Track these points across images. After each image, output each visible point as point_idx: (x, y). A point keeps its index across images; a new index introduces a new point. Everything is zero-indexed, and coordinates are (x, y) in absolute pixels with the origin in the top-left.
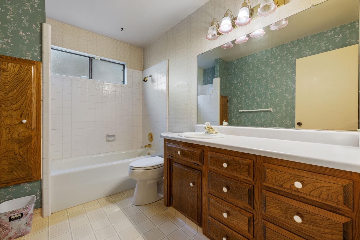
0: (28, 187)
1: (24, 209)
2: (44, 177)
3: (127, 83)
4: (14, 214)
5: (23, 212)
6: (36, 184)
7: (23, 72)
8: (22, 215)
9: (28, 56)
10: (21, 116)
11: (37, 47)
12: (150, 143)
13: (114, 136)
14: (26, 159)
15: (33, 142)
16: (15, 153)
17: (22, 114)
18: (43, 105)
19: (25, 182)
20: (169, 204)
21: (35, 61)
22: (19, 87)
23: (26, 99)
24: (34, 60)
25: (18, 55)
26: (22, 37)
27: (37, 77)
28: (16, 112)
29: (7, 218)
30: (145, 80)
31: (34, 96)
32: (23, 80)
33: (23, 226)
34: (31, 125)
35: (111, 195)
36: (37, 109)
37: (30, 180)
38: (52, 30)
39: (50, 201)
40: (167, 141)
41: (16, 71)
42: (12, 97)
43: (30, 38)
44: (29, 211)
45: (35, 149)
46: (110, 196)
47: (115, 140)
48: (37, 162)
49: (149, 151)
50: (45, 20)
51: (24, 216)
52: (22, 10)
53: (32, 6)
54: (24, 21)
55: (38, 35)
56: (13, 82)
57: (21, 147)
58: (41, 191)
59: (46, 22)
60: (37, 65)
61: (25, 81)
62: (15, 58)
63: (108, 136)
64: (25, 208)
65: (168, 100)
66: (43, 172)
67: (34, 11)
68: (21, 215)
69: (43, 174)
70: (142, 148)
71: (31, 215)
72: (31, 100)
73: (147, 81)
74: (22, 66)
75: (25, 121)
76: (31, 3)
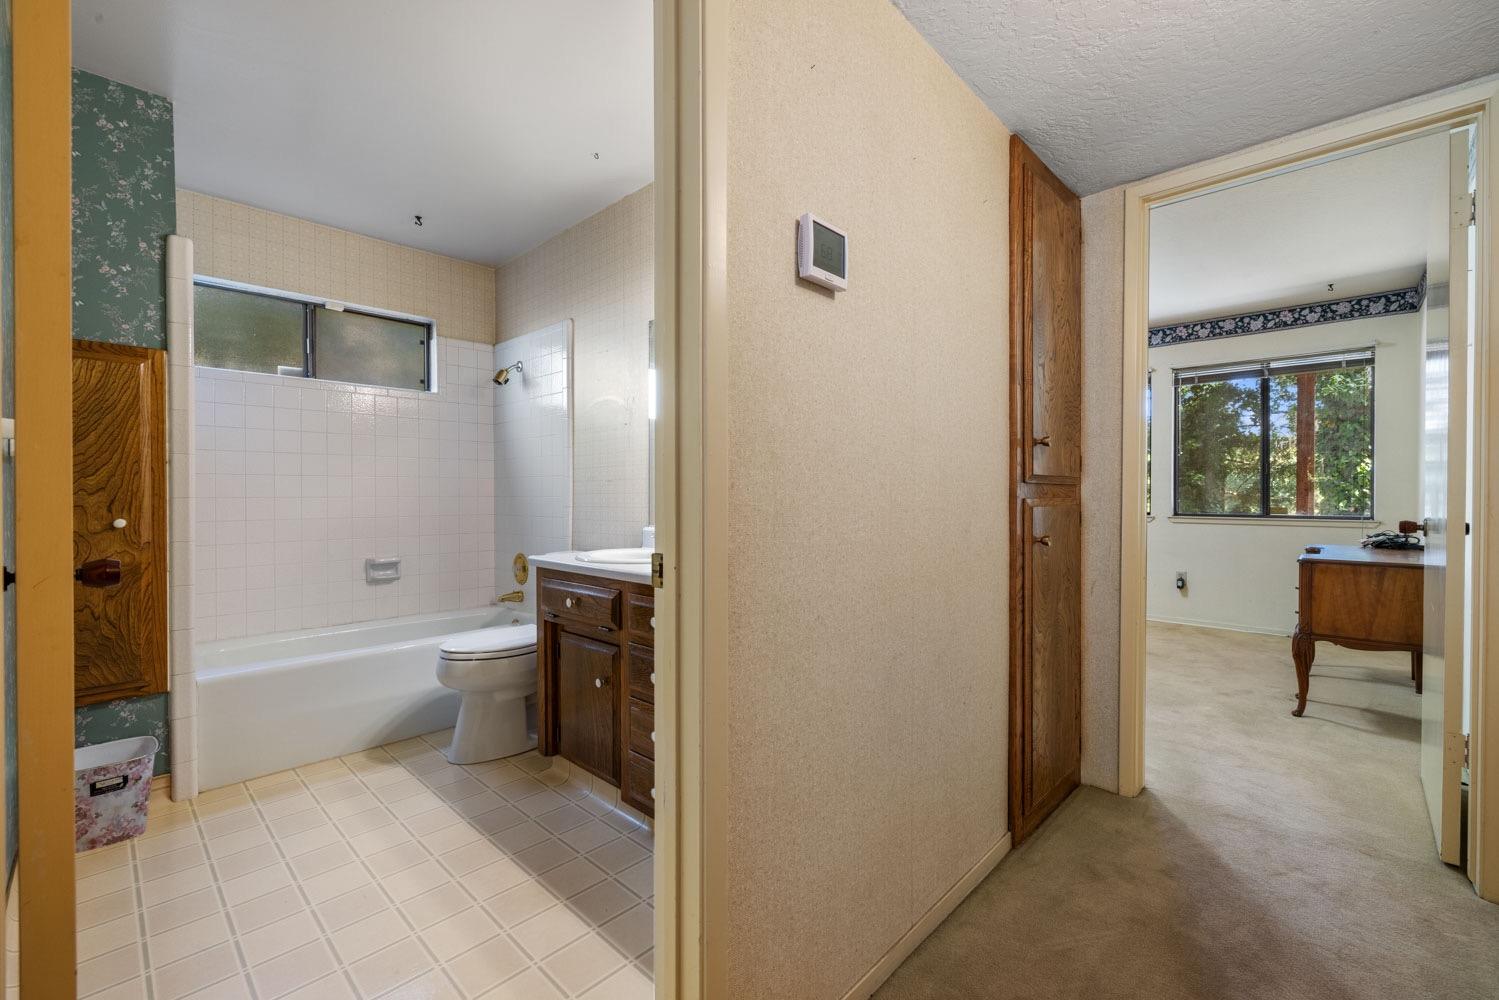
0: (131, 712)
1: (130, 763)
2: (177, 685)
3: (439, 387)
4: (105, 775)
5: (129, 772)
6: (153, 705)
7: (114, 382)
8: (126, 779)
9: (127, 335)
10: (110, 510)
11: (152, 306)
12: (518, 587)
13: (393, 565)
14: (125, 633)
15: (143, 583)
16: (93, 613)
17: (112, 502)
18: (171, 477)
19: (120, 699)
20: (550, 749)
21: (146, 349)
22: (102, 427)
23: (124, 460)
24: (144, 345)
25: (98, 334)
26: (109, 279)
27: (154, 393)
28: (96, 496)
29: (84, 785)
30: (501, 380)
31: (146, 451)
32: (114, 405)
33: (128, 812)
34: (137, 533)
35: (386, 745)
36: (153, 488)
37: (136, 693)
38: (196, 253)
39: (195, 754)
40: (546, 573)
41: (94, 381)
42: (83, 454)
43: (130, 280)
44: (142, 772)
45: (150, 603)
46: (381, 746)
47: (398, 579)
48: (155, 640)
49: (515, 613)
50: (174, 226)
51: (130, 783)
52: (109, 202)
53: (136, 187)
54: (113, 234)
55: (155, 270)
56: (86, 414)
57: (111, 597)
58: (168, 726)
59: (178, 231)
60: (153, 358)
61: (119, 407)
62: (91, 343)
63: (372, 565)
64: (133, 761)
65: (571, 449)
66: (172, 671)
67: (141, 203)
68: (121, 781)
69: (172, 675)
70: (493, 604)
71: (148, 783)
72: (138, 461)
73: (506, 381)
74: (112, 367)
75: (121, 523)
76: (133, 180)
